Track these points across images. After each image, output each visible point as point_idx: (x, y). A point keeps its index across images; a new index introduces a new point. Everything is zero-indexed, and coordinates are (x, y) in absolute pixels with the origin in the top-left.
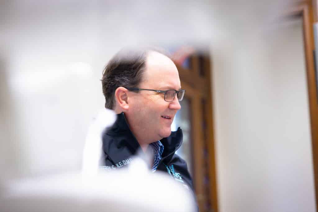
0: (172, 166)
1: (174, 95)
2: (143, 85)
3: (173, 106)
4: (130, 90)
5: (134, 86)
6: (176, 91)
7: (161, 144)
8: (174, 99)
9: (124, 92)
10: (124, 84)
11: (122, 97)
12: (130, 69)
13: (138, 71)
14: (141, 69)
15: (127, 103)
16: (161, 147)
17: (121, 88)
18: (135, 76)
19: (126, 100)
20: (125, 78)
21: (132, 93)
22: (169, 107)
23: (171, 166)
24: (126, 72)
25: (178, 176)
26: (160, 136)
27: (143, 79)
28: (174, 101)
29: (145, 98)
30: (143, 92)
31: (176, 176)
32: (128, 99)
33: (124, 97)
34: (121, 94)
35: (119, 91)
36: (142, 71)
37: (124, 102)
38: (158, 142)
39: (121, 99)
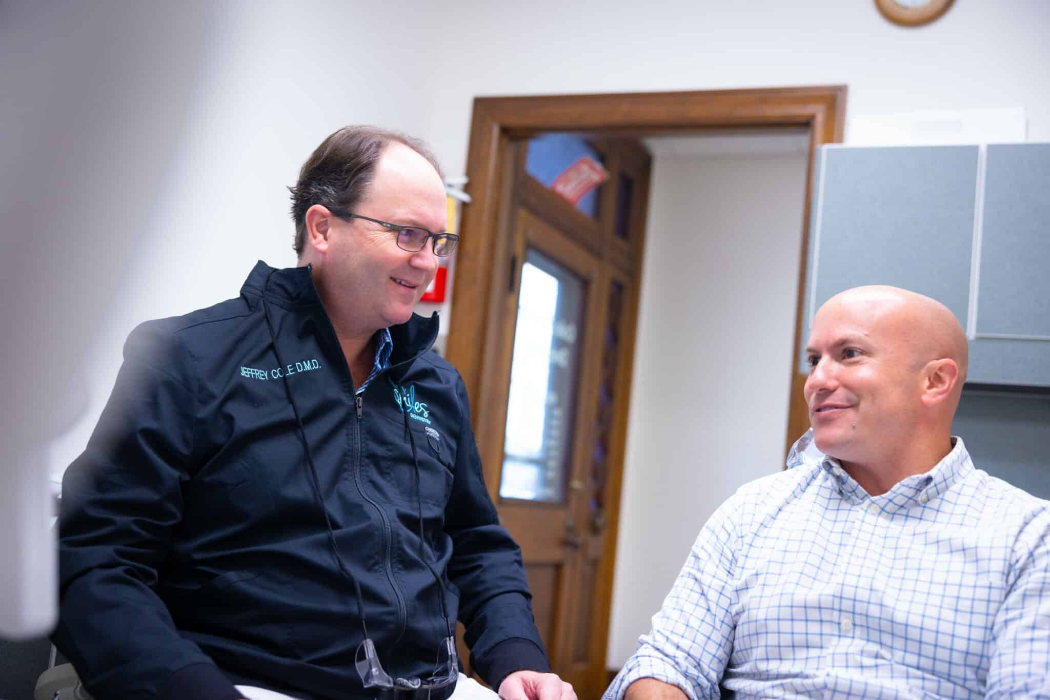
0: (413, 387)
1: (424, 241)
2: (363, 209)
3: (418, 262)
4: (336, 213)
5: (341, 207)
6: (429, 232)
7: (389, 339)
8: (423, 248)
9: (323, 216)
10: (325, 200)
11: (318, 225)
12: (341, 171)
13: (353, 177)
14: (361, 175)
15: (326, 239)
16: (389, 343)
17: (319, 207)
18: (347, 187)
19: (324, 233)
20: (331, 190)
21: (338, 221)
22: (409, 261)
23: (408, 388)
24: (333, 175)
25: (421, 408)
26: (386, 320)
27: (363, 197)
28: (422, 253)
29: (362, 234)
30: (358, 222)
31: (417, 408)
32: (330, 231)
33: (322, 229)
34: (317, 219)
35: (314, 211)
36: (362, 180)
37: (320, 237)
38: (385, 330)
39: (314, 229)
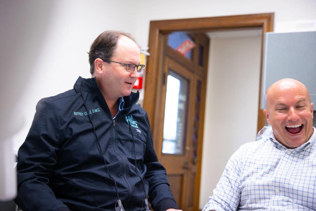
0: (132, 116)
1: (134, 68)
2: (114, 59)
3: (133, 75)
4: (105, 61)
5: (106, 59)
6: (136, 65)
7: (123, 100)
8: (134, 70)
9: (100, 62)
10: (101, 56)
11: (98, 65)
12: (106, 47)
13: (110, 48)
14: (113, 48)
15: (102, 69)
16: (123, 102)
17: (99, 59)
18: (108, 52)
19: (101, 67)
20: (102, 53)
21: (106, 63)
22: (130, 76)
23: (130, 116)
24: (103, 48)
25: (135, 123)
26: (122, 95)
27: (113, 55)
28: (134, 72)
29: (113, 68)
30: (113, 64)
31: (133, 123)
32: (103, 67)
33: (100, 66)
34: (98, 63)
35: (97, 61)
37: (100, 69)
38: (121, 98)
39: (98, 67)
